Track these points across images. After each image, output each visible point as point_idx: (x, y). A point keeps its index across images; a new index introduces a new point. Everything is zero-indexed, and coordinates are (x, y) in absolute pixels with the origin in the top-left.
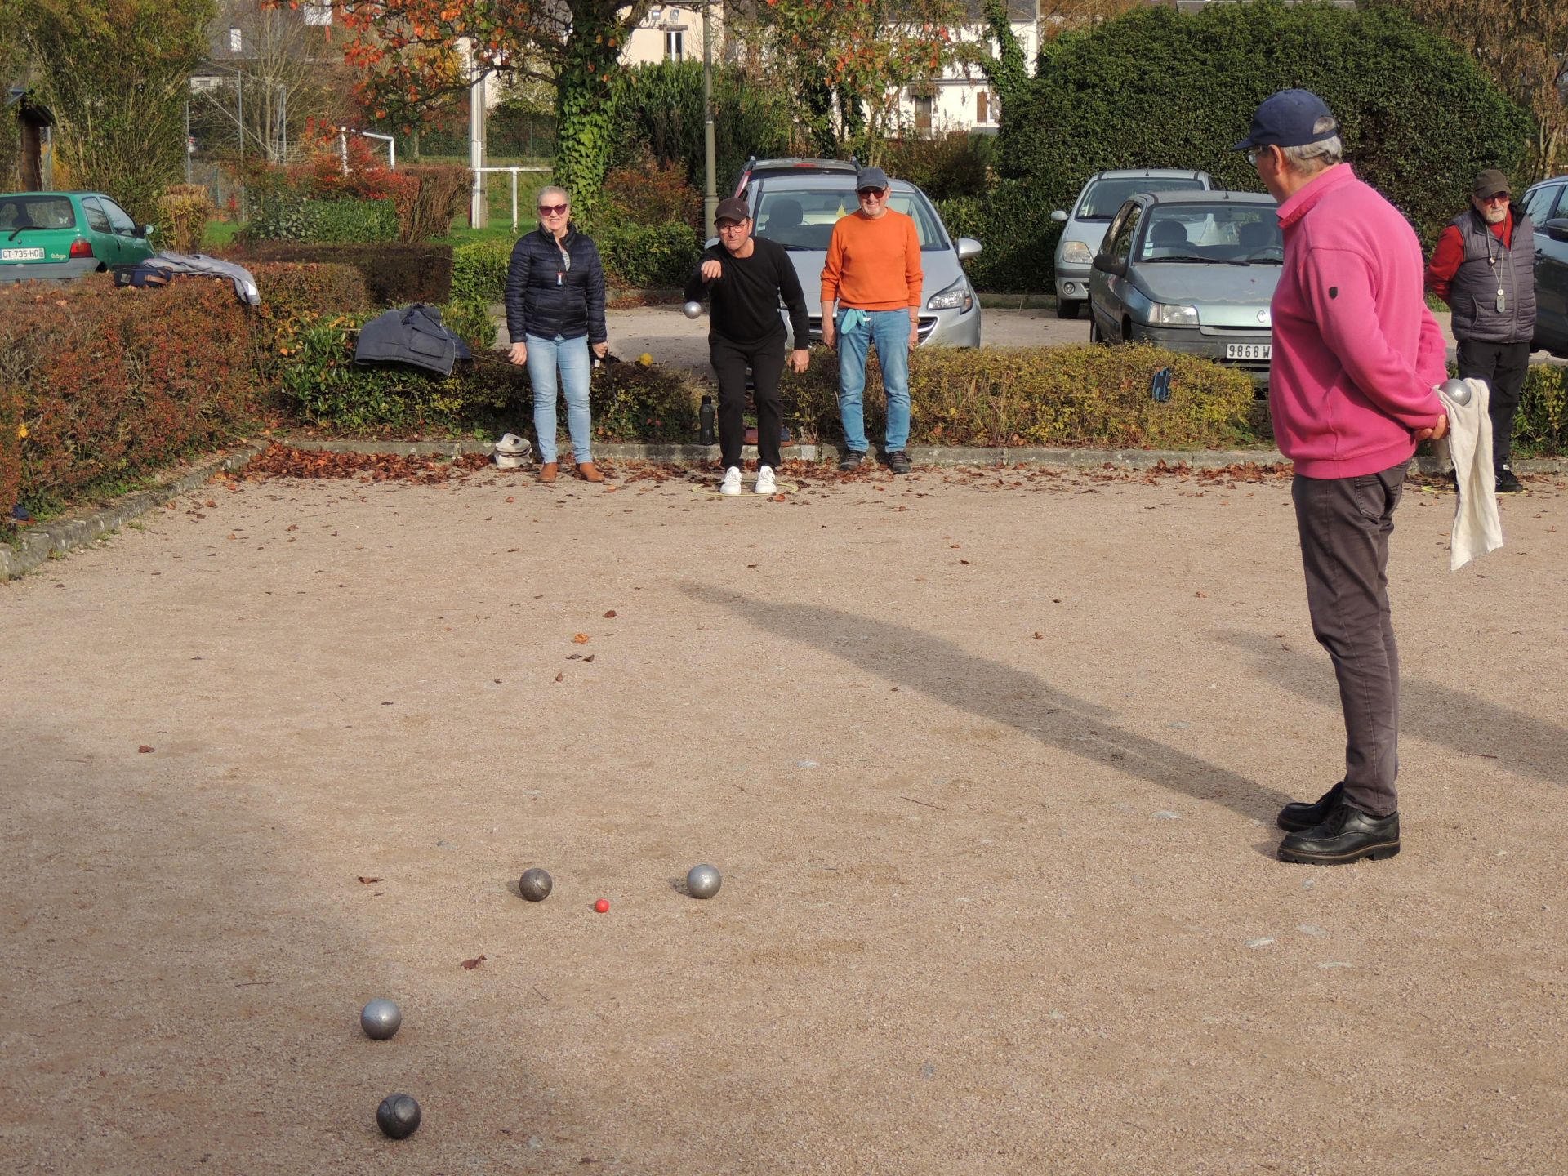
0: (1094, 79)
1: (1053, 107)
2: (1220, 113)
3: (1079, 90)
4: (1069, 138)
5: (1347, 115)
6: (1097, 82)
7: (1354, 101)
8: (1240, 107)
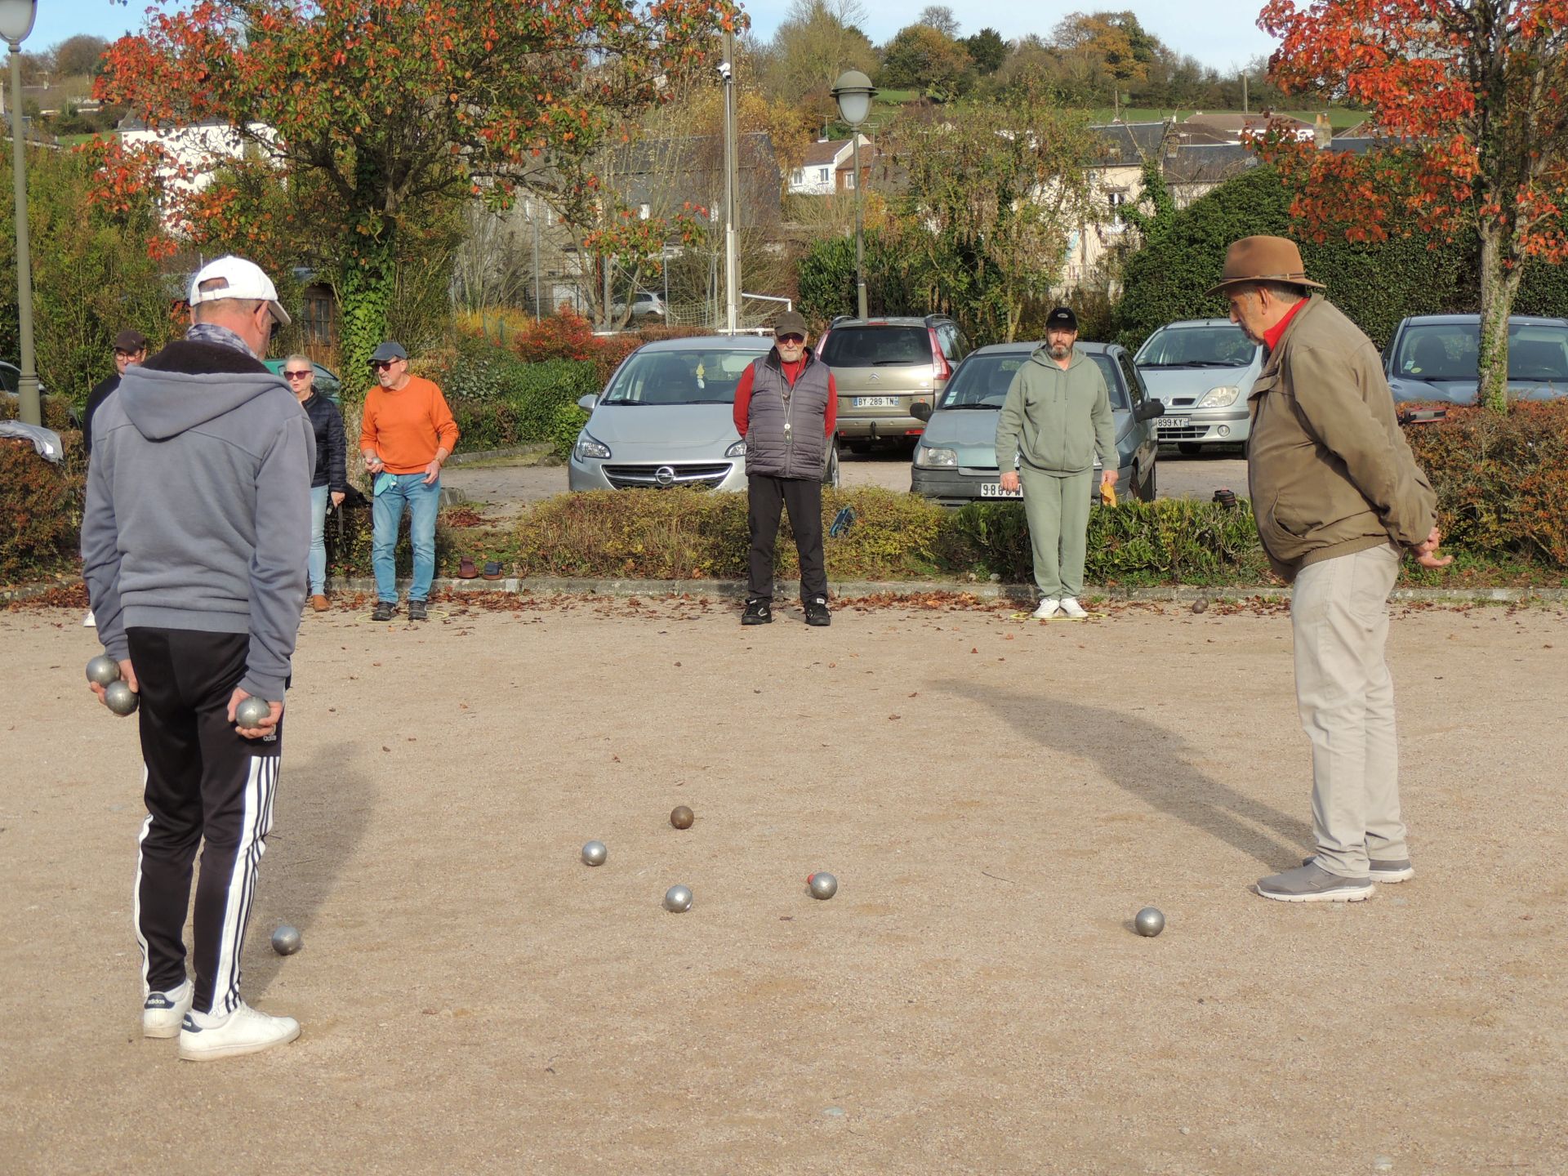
0: (1200, 235)
1: (1165, 263)
2: (1318, 263)
3: (1191, 245)
4: (1176, 290)
5: (1442, 262)
6: (1204, 237)
8: (1337, 257)
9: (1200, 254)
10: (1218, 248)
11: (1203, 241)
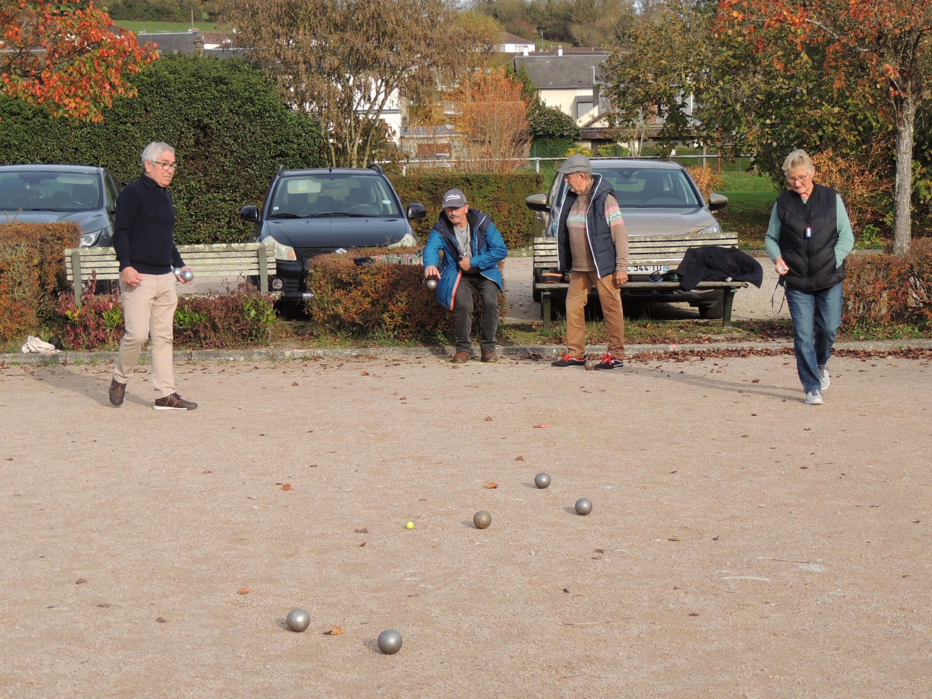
5: (183, 130)
7: (188, 120)
9: (16, 123)
10: (28, 119)
11: (19, 114)
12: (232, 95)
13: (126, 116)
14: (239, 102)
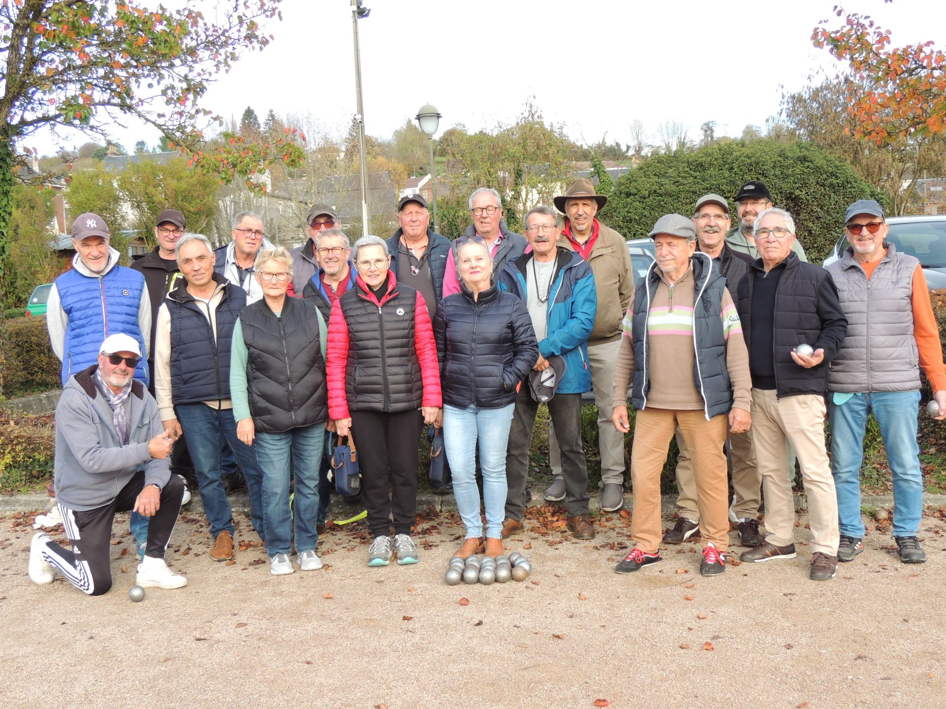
4: (621, 223)
5: (777, 201)
6: (637, 192)
7: (781, 193)
12: (818, 170)
13: (729, 192)
14: (825, 176)
